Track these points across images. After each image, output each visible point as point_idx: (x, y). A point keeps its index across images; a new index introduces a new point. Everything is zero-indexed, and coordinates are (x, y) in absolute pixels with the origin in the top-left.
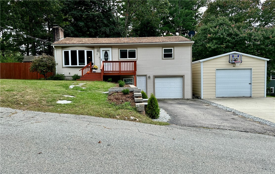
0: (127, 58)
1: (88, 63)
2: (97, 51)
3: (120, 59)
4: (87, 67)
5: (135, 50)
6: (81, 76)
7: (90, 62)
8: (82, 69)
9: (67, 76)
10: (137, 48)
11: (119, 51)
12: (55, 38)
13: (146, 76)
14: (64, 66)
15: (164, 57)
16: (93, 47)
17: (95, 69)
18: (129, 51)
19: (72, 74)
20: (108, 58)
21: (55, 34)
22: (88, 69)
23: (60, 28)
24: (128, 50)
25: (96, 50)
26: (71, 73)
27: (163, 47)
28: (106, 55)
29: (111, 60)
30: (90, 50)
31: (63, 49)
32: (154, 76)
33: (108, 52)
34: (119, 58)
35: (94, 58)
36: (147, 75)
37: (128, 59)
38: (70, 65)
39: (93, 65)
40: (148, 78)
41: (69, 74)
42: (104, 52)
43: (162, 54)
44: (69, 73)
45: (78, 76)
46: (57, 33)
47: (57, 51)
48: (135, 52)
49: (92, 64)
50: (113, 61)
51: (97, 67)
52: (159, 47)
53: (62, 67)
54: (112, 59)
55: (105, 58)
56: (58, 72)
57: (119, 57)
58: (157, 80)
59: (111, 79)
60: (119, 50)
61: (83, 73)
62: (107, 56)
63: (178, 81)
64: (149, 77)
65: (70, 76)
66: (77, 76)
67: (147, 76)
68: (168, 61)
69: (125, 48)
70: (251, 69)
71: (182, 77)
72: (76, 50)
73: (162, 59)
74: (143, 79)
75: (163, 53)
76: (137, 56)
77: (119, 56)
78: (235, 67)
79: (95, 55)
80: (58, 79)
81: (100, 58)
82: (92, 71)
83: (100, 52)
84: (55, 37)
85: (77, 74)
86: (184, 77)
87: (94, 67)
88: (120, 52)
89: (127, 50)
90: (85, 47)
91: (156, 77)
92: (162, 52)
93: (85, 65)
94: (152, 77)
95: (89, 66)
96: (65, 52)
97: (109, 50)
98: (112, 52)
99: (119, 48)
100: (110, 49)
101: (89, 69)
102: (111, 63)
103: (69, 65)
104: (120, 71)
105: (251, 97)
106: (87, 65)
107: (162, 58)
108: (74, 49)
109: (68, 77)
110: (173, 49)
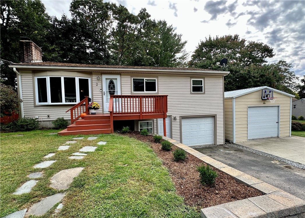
0: (144, 91)
1: (81, 98)
2: (98, 80)
3: (133, 92)
4: (81, 105)
5: (155, 80)
6: (70, 120)
7: (85, 98)
8: (71, 110)
9: (43, 121)
10: (157, 77)
11: (131, 81)
12: (24, 59)
14: (38, 103)
15: (193, 91)
16: (90, 73)
17: (95, 108)
18: (146, 81)
19: (54, 118)
20: (114, 91)
21: (24, 52)
22: (82, 108)
23: (33, 44)
24: (145, 79)
25: (95, 77)
26: (51, 115)
27: (191, 77)
28: (112, 86)
29: (119, 94)
30: (84, 77)
31: (36, 74)
32: (181, 116)
33: (114, 81)
34: (131, 92)
35: (92, 90)
36: (171, 115)
37: (145, 93)
38: (49, 102)
39: (90, 103)
40: (173, 119)
41: (47, 118)
42: (108, 81)
43: (191, 87)
44: (47, 116)
45: (64, 120)
46: (27, 50)
47: (23, 78)
48: (155, 82)
49: (89, 100)
50: (123, 95)
51: (99, 104)
52: (187, 78)
53: (33, 106)
54: (121, 92)
55: (110, 91)
56: (25, 114)
57: (131, 90)
58: (184, 122)
59: (128, 127)
60: (131, 79)
61: (74, 114)
62: (113, 88)
63: (208, 124)
64: (175, 119)
65: (50, 121)
66: (62, 120)
67: (172, 117)
68: (197, 96)
69: (141, 77)
70: (278, 106)
71: (214, 117)
72: (61, 77)
75: (192, 86)
76: (158, 88)
77: (131, 88)
78: (265, 104)
79: (93, 85)
80: (23, 128)
81: (102, 91)
82: (89, 111)
83: (102, 81)
84: (24, 56)
85: (62, 117)
86: (216, 117)
87: (93, 106)
88: (133, 81)
89: (143, 79)
90: (76, 73)
91: (183, 118)
92: (191, 84)
93: (76, 102)
94: (178, 119)
95: (84, 103)
96: (38, 79)
97: (116, 79)
98: (121, 81)
99: (131, 77)
100: (118, 77)
101: (85, 108)
102: (120, 99)
103: (47, 102)
104: (141, 112)
105: (278, 137)
106: (79, 102)
107: (191, 92)
108: (55, 75)
109: (45, 122)
110: (203, 80)
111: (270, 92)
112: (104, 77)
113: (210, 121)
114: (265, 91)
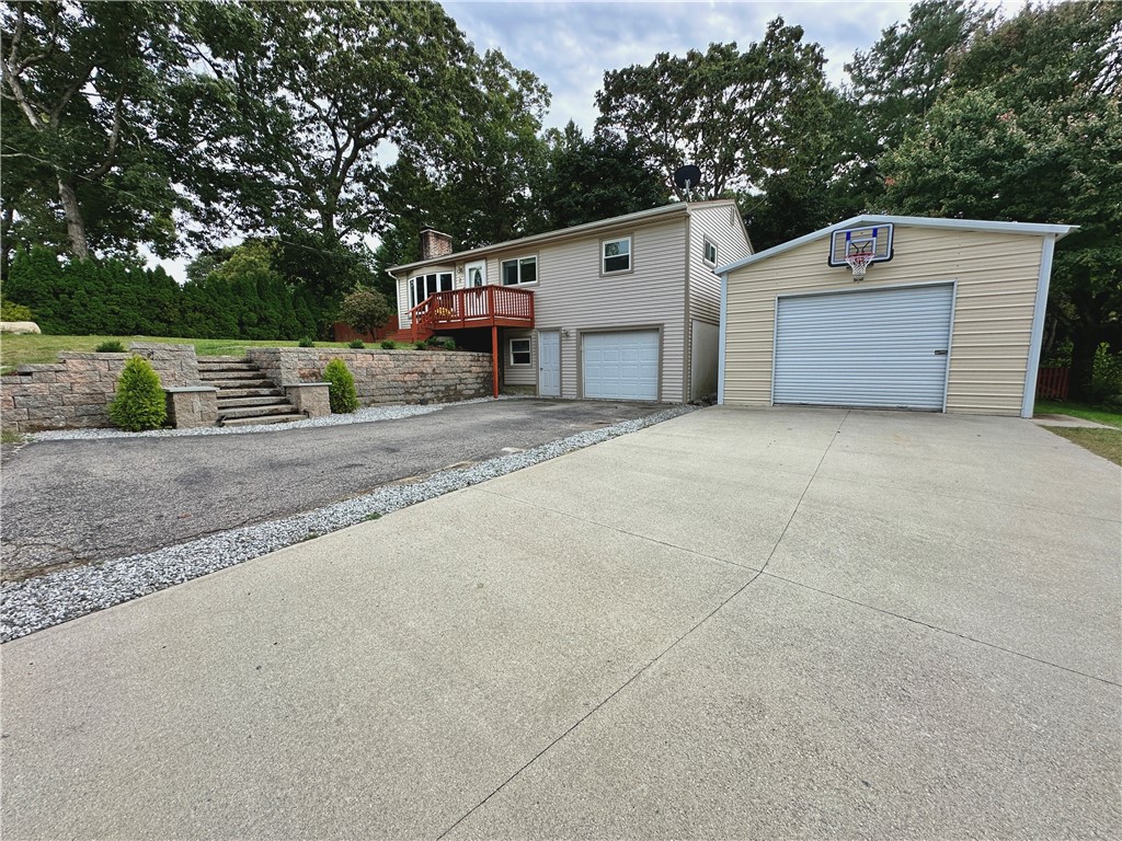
0: (518, 282)
2: (460, 273)
5: (535, 258)
10: (537, 252)
11: (500, 267)
13: (557, 330)
15: (607, 270)
16: (453, 264)
18: (521, 262)
25: (457, 270)
27: (602, 239)
28: (478, 279)
30: (446, 271)
32: (578, 329)
33: (480, 271)
36: (561, 328)
37: (520, 285)
40: (562, 335)
42: (474, 273)
43: (601, 261)
46: (425, 244)
48: (535, 263)
52: (593, 241)
58: (590, 344)
60: (500, 264)
62: (480, 283)
63: (645, 345)
64: (567, 335)
67: (561, 330)
68: (618, 280)
69: (514, 256)
70: (953, 284)
71: (656, 329)
73: (601, 276)
74: (554, 338)
75: (604, 257)
79: (457, 282)
83: (464, 274)
86: (663, 331)
88: (504, 268)
89: (517, 261)
91: (584, 333)
92: (600, 254)
94: (573, 334)
97: (481, 267)
98: (487, 269)
99: (500, 259)
100: (484, 264)
105: (941, 411)
107: (599, 275)
110: (629, 239)
111: (875, 235)
112: (468, 267)
113: (650, 341)
114: (849, 234)
